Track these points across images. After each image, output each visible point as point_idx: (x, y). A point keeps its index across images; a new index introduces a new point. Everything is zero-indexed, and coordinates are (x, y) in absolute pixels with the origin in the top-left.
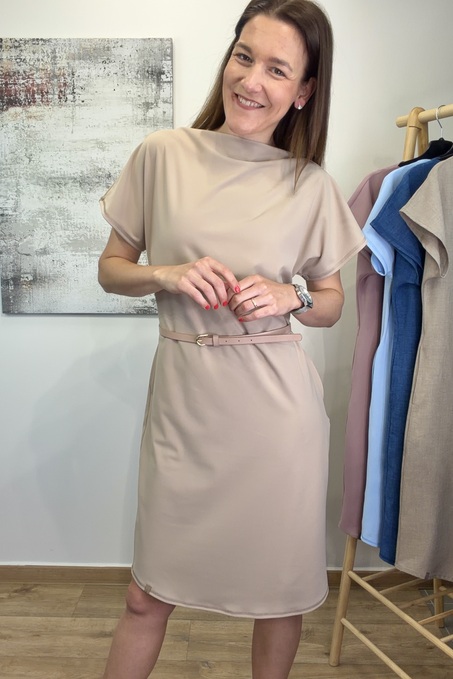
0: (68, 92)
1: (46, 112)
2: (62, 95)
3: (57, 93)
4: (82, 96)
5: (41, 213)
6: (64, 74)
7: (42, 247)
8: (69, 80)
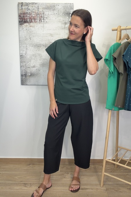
0: (42, 19)
1: (35, 25)
2: (40, 20)
3: (39, 19)
4: (46, 20)
5: (33, 55)
6: (41, 14)
7: (33, 65)
8: (42, 15)
